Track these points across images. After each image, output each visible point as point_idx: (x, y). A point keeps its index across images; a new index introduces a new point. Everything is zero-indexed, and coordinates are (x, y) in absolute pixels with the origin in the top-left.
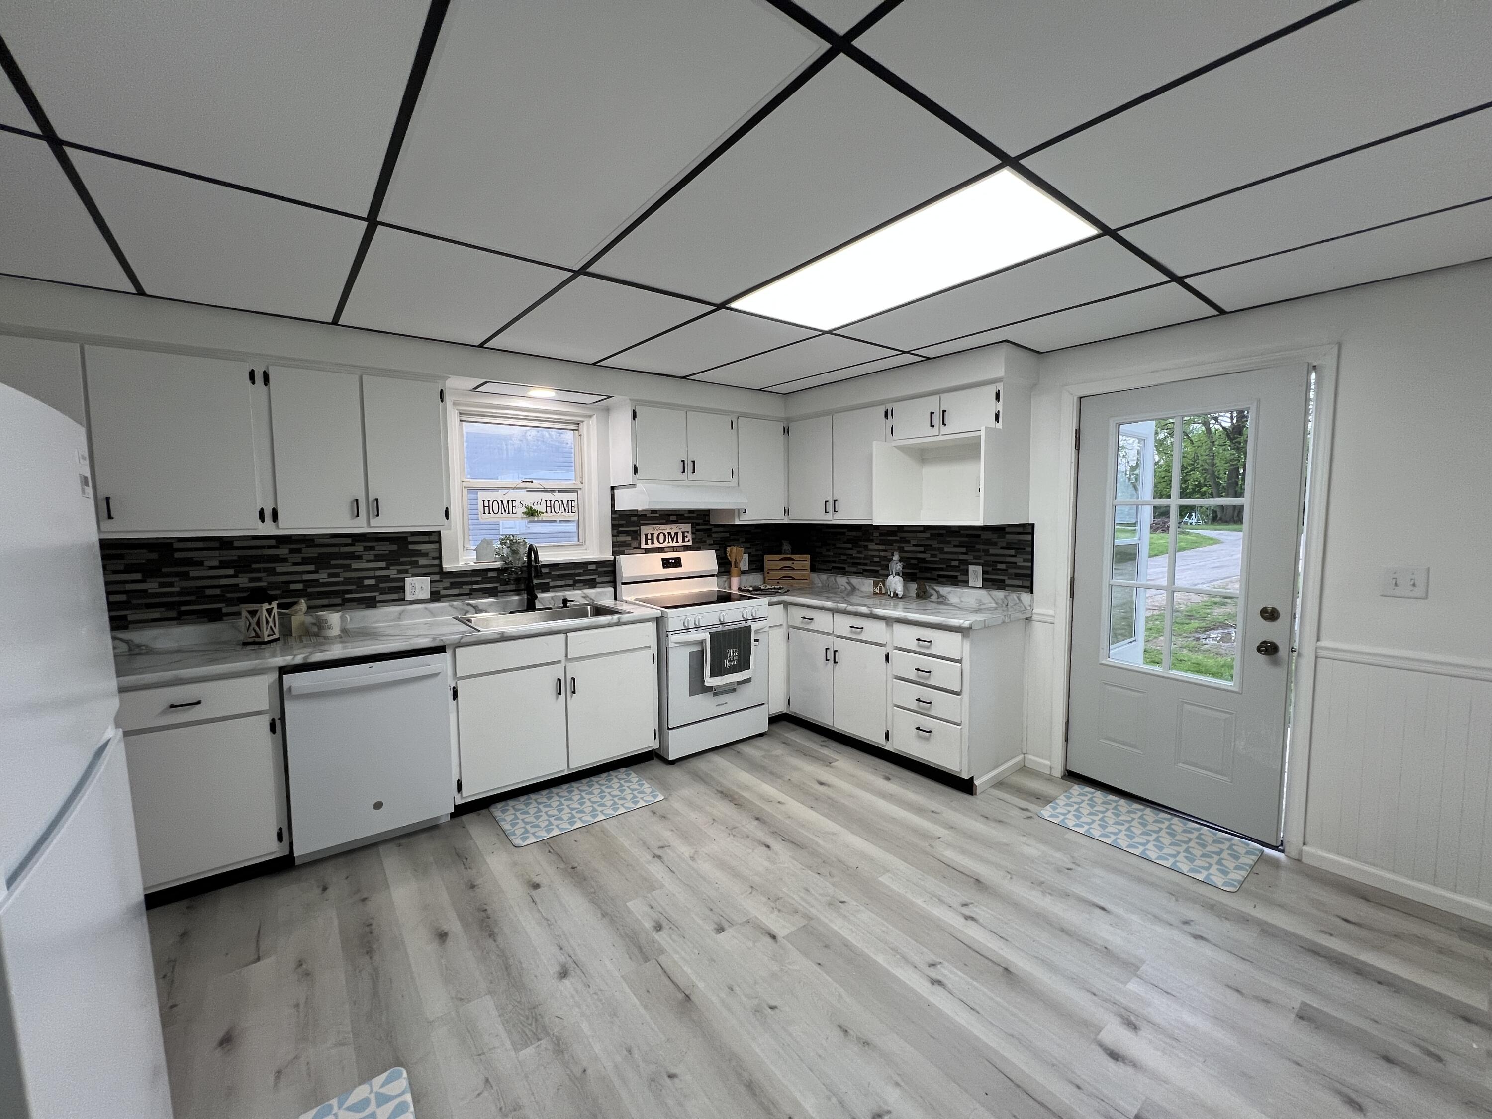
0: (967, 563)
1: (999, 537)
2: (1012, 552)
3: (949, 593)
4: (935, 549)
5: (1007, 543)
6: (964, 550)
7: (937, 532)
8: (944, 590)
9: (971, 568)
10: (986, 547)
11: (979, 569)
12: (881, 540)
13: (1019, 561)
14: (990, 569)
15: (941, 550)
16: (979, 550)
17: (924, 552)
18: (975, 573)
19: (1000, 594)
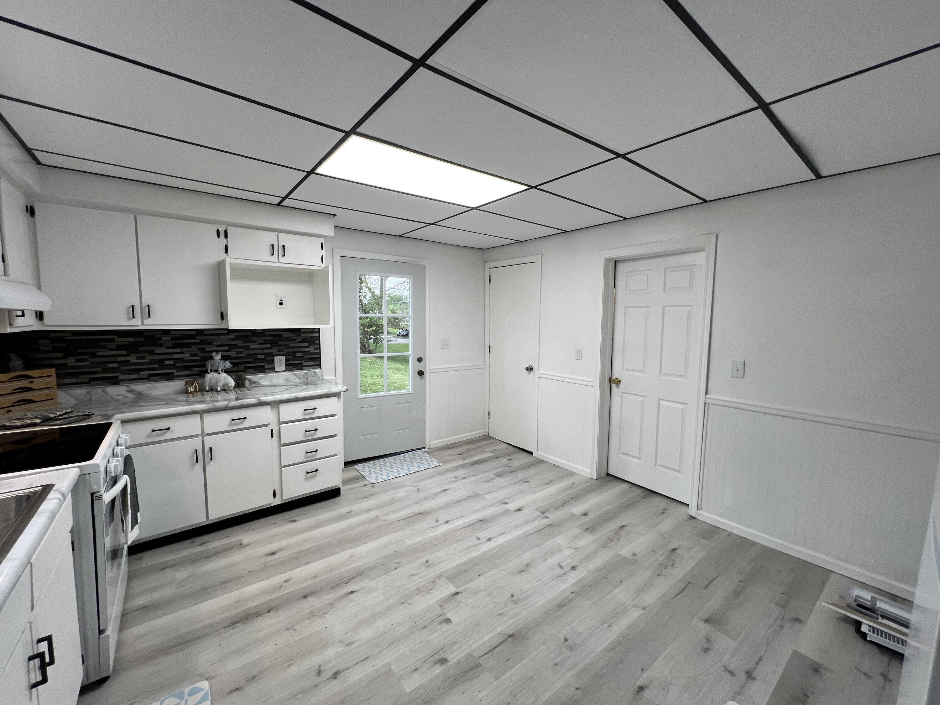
0: (273, 355)
1: (296, 336)
2: (306, 344)
3: (261, 378)
4: (241, 347)
5: (303, 339)
6: (269, 346)
7: (242, 334)
8: (256, 377)
9: (276, 359)
10: (287, 343)
11: (283, 358)
12: (174, 344)
13: (311, 349)
14: (291, 357)
15: (248, 348)
16: (282, 345)
17: (229, 351)
18: (280, 361)
19: (301, 372)
